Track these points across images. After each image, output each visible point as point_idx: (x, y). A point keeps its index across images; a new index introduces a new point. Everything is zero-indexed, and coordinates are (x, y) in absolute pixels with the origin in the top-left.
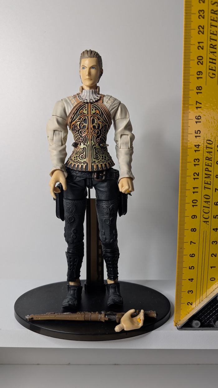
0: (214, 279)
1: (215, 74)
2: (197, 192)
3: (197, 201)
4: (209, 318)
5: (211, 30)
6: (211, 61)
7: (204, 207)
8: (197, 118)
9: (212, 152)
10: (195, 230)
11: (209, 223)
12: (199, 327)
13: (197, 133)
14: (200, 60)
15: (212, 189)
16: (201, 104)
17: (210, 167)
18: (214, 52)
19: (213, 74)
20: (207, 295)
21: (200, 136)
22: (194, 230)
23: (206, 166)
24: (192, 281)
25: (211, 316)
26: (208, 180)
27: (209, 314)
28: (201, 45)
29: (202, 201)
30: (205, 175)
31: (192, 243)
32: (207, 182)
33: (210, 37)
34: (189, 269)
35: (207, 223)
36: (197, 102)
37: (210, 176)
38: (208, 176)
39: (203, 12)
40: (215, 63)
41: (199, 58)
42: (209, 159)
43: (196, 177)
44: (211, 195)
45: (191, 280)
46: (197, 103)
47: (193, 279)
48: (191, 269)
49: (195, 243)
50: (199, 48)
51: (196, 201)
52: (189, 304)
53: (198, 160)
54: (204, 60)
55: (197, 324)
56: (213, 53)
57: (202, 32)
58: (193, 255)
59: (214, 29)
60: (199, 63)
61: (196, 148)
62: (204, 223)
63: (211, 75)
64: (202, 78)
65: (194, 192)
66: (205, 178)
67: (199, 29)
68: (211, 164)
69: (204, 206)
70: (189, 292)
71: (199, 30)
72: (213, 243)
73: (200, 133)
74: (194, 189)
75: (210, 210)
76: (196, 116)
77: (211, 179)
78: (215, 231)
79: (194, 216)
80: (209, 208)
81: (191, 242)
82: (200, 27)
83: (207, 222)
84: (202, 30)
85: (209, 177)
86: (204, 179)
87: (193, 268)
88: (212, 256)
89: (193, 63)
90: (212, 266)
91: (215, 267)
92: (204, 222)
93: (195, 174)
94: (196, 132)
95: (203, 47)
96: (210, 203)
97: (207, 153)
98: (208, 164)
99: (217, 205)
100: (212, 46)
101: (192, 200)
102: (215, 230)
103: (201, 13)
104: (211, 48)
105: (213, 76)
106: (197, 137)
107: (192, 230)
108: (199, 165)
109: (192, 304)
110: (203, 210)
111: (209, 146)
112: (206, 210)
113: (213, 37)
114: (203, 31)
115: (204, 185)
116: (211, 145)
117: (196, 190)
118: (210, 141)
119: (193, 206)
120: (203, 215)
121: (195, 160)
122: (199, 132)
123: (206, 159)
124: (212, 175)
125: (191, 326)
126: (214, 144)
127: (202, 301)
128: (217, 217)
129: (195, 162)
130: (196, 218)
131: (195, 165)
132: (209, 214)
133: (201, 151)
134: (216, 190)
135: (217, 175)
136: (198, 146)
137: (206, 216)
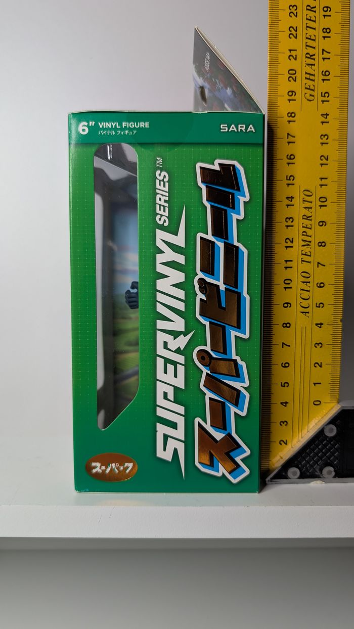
0: (318, 403)
1: (313, 96)
2: (291, 267)
3: (291, 281)
4: (313, 464)
5: (306, 34)
6: (308, 76)
7: (301, 289)
8: (289, 157)
9: (311, 208)
10: (288, 325)
11: (310, 315)
12: (299, 478)
13: (290, 180)
14: (292, 75)
15: (312, 263)
16: (294, 137)
17: (309, 230)
18: (312, 65)
19: (311, 95)
20: (310, 428)
21: (293, 184)
23: (304, 228)
24: (286, 406)
25: (316, 462)
26: (306, 249)
27: (313, 457)
28: (293, 53)
29: (299, 281)
30: (303, 242)
32: (306, 252)
33: (306, 43)
34: (282, 386)
36: (288, 134)
37: (309, 243)
38: (307, 244)
39: (295, 8)
40: (314, 81)
41: (291, 72)
42: (308, 218)
43: (289, 244)
44: (311, 272)
45: (284, 404)
46: (289, 136)
47: (288, 403)
48: (284, 386)
49: (289, 346)
50: (291, 57)
51: (289, 282)
52: (282, 442)
53: (291, 220)
54: (298, 75)
55: (295, 473)
56: (310, 66)
57: (295, 36)
58: (287, 365)
59: (310, 31)
60: (291, 79)
61: (289, 201)
62: (301, 314)
63: (308, 96)
64: (295, 100)
65: (286, 268)
66: (303, 246)
67: (291, 31)
68: (311, 225)
70: (282, 423)
71: (290, 33)
72: (317, 345)
73: (294, 179)
74: (286, 263)
75: (310, 294)
76: (288, 155)
77: (311, 248)
78: (319, 327)
79: (287, 303)
80: (309, 291)
81: (283, 344)
82: (291, 29)
83: (306, 313)
84: (294, 33)
85: (308, 245)
86: (301, 248)
87: (286, 384)
88: (316, 367)
89: (283, 79)
90: (315, 382)
91: (320, 383)
92: (303, 312)
93: (287, 240)
94: (288, 178)
95: (296, 58)
96: (311, 285)
97: (304, 209)
98: (306, 226)
99: (321, 287)
100: (308, 56)
101: (284, 280)
102: (320, 325)
103: (293, 10)
104: (307, 59)
105: (312, 98)
106: (289, 186)
107: (285, 325)
108: (293, 226)
109: (286, 444)
110: (301, 294)
111: (307, 198)
112: (305, 295)
113: (310, 43)
114: (296, 34)
115: (301, 256)
116: (311, 197)
117: (289, 264)
118: (309, 191)
119: (285, 288)
121: (288, 220)
123: (303, 218)
124: (313, 242)
125: (286, 477)
126: (314, 196)
127: (302, 438)
128: (320, 305)
129: (287, 222)
130: (290, 307)
131: (287, 226)
132: (310, 301)
133: (296, 206)
134: (319, 265)
135: (319, 242)
136: (290, 199)
137: (305, 303)
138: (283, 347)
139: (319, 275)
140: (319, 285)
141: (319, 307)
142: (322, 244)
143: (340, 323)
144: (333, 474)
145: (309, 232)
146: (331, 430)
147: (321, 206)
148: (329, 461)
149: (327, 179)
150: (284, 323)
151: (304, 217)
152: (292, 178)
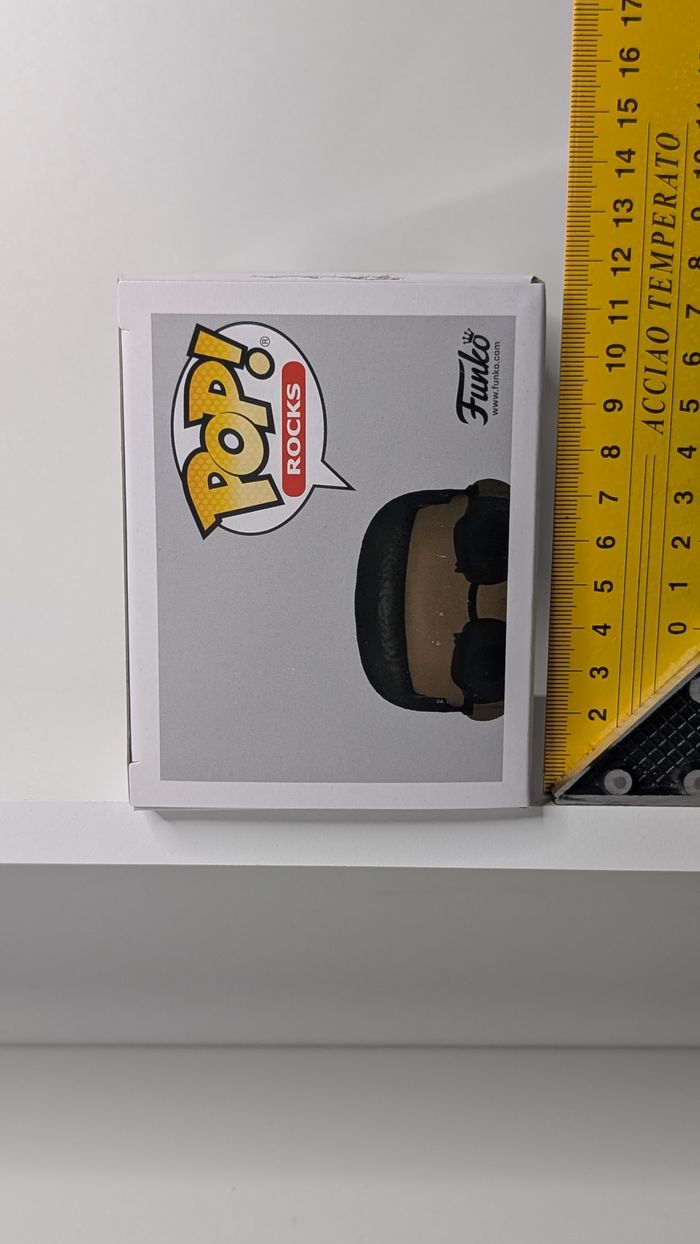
0: (681, 628)
2: (625, 318)
3: (624, 349)
4: (665, 766)
7: (647, 369)
8: (625, 55)
9: (675, 177)
10: (614, 452)
11: (665, 428)
12: (629, 793)
13: (626, 109)
15: (674, 307)
16: (639, 5)
17: (671, 229)
20: (659, 685)
21: (634, 121)
22: (611, 452)
23: (655, 225)
24: (604, 634)
25: (673, 759)
27: (665, 750)
29: (642, 351)
30: (653, 257)
31: (604, 498)
32: (660, 283)
34: (596, 589)
35: (659, 427)
37: (667, 260)
38: (663, 262)
42: (665, 201)
43: (622, 262)
44: (671, 331)
45: (602, 631)
46: (627, 5)
47: (609, 627)
48: (602, 590)
49: (615, 499)
51: (619, 351)
52: (594, 715)
53: (627, 205)
55: (620, 783)
58: (609, 542)
61: (624, 162)
62: (646, 426)
66: (653, 266)
68: (674, 217)
69: (649, 366)
70: (595, 673)
72: (679, 498)
73: (634, 110)
74: (613, 307)
75: (668, 379)
76: (622, 51)
77: (671, 272)
78: (685, 455)
79: (614, 401)
80: (664, 373)
81: (602, 494)
83: (656, 423)
85: (666, 265)
86: (649, 272)
87: (606, 587)
88: (676, 547)
90: (673, 581)
91: (685, 585)
92: (648, 423)
93: (617, 254)
94: (622, 106)
96: (670, 357)
97: (660, 180)
98: (661, 220)
99: (692, 363)
101: (606, 347)
102: (688, 451)
106: (625, 124)
107: (606, 452)
108: (630, 220)
109: (604, 718)
110: (645, 380)
111: (665, 154)
112: (656, 381)
115: (648, 292)
116: (672, 151)
117: (619, 310)
118: (670, 137)
119: (610, 367)
120: (644, 399)
121: (619, 205)
123: (656, 202)
124: (676, 258)
125: (601, 791)
126: (682, 148)
127: (640, 706)
128: (690, 405)
129: (617, 210)
130: (620, 409)
131: (617, 221)
132: (666, 397)
133: (639, 174)
134: (691, 311)
135: (692, 259)
136: (626, 157)
137: (654, 402)
139: (688, 336)
140: (688, 359)
141: (688, 410)
142: (698, 263)
145: (669, 234)
147: (698, 173)
150: (605, 448)
151: (658, 198)
152: (631, 106)
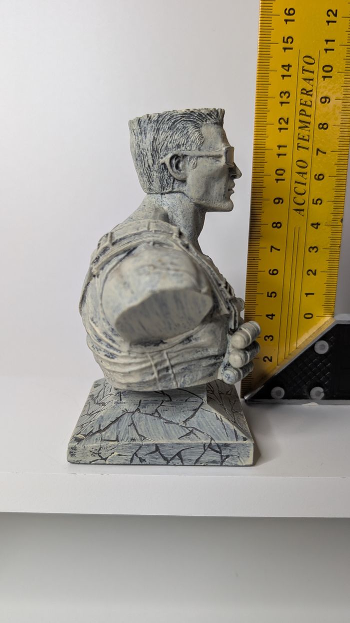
0: (310, 316)
2: (285, 155)
3: (284, 171)
8: (287, 12)
9: (312, 80)
10: (279, 225)
11: (305, 213)
13: (287, 42)
15: (310, 150)
17: (309, 108)
20: (299, 344)
21: (292, 49)
22: (277, 225)
23: (301, 106)
24: (272, 319)
25: (305, 381)
26: (304, 132)
27: (301, 377)
29: (294, 172)
30: (300, 123)
31: (273, 249)
32: (303, 136)
34: (268, 296)
35: (302, 212)
37: (308, 125)
38: (305, 125)
42: (308, 93)
43: (284, 125)
44: (307, 161)
45: (271, 317)
47: (274, 315)
48: (271, 296)
49: (279, 250)
51: (282, 172)
52: (266, 359)
53: (287, 95)
55: (279, 393)
58: (275, 272)
61: (285, 71)
62: (295, 211)
66: (300, 128)
68: (311, 102)
69: (297, 181)
70: (267, 338)
72: (311, 249)
73: (291, 43)
74: (279, 148)
75: (307, 187)
76: (286, 9)
77: (309, 131)
78: (315, 228)
79: (279, 199)
80: (305, 184)
81: (272, 247)
83: (300, 210)
85: (307, 127)
86: (298, 131)
87: (274, 295)
88: (309, 275)
90: (308, 292)
91: (313, 294)
92: (297, 210)
93: (282, 121)
94: (285, 40)
96: (308, 176)
97: (304, 81)
98: (304, 103)
99: (319, 179)
101: (276, 169)
102: (316, 225)
106: (286, 50)
107: (275, 225)
108: (288, 103)
109: (271, 361)
110: (295, 188)
111: (308, 67)
112: (301, 189)
115: (297, 141)
116: (312, 65)
117: (282, 150)
118: (310, 57)
119: (277, 180)
120: (294, 198)
121: (282, 94)
122: (290, 40)
123: (302, 93)
124: (312, 122)
125: (270, 398)
126: (316, 64)
127: (289, 355)
128: (318, 201)
129: (282, 97)
130: (282, 203)
131: (282, 103)
132: (306, 196)
133: (294, 78)
134: (319, 152)
135: (320, 124)
136: (287, 68)
137: (300, 199)
138: (271, 251)
139: (318, 165)
140: (317, 177)
141: (316, 203)
142: (323, 126)
143: (340, 223)
144: (323, 395)
145: (308, 111)
146: (323, 347)
147: (324, 77)
148: (318, 381)
149: (334, 41)
150: (274, 223)
151: (303, 91)
